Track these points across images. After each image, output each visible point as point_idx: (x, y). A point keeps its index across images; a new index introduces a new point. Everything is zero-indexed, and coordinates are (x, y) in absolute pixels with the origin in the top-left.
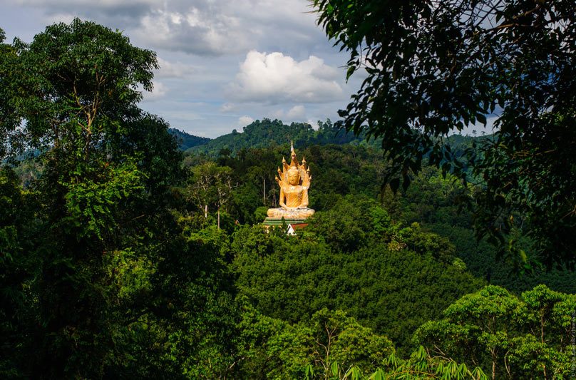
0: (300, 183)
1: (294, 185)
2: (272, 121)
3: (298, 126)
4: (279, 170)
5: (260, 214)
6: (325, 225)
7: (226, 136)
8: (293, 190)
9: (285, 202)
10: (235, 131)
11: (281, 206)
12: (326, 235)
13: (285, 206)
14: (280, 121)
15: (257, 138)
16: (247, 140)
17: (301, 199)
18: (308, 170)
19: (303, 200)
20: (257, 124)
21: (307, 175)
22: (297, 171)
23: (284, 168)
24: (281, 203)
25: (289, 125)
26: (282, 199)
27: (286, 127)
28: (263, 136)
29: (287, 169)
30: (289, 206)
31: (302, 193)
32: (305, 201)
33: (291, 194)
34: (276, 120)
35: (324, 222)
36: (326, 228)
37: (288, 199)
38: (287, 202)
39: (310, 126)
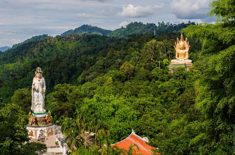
0: (185, 48)
1: (182, 49)
2: (138, 23)
3: (149, 25)
4: (175, 43)
5: (165, 62)
6: (201, 66)
7: (119, 29)
8: (181, 51)
9: (178, 57)
10: (122, 27)
11: (176, 59)
12: (202, 71)
13: (178, 58)
14: (142, 23)
15: (132, 30)
16: (128, 31)
17: (185, 55)
18: (188, 43)
19: (186, 56)
20: (132, 24)
21: (188, 45)
22: (183, 43)
23: (177, 42)
24: (176, 57)
25: (146, 24)
26: (177, 55)
27: (144, 25)
28: (135, 29)
29: (178, 42)
30: (180, 59)
31: (186, 53)
32: (187, 56)
33: (181, 53)
34: (140, 22)
35: (200, 65)
36: (202, 68)
37: (179, 56)
38: (179, 57)
39: (155, 25)
